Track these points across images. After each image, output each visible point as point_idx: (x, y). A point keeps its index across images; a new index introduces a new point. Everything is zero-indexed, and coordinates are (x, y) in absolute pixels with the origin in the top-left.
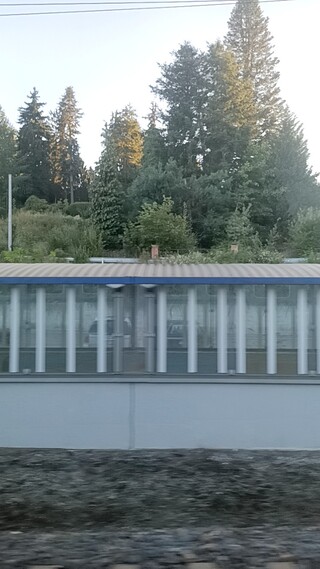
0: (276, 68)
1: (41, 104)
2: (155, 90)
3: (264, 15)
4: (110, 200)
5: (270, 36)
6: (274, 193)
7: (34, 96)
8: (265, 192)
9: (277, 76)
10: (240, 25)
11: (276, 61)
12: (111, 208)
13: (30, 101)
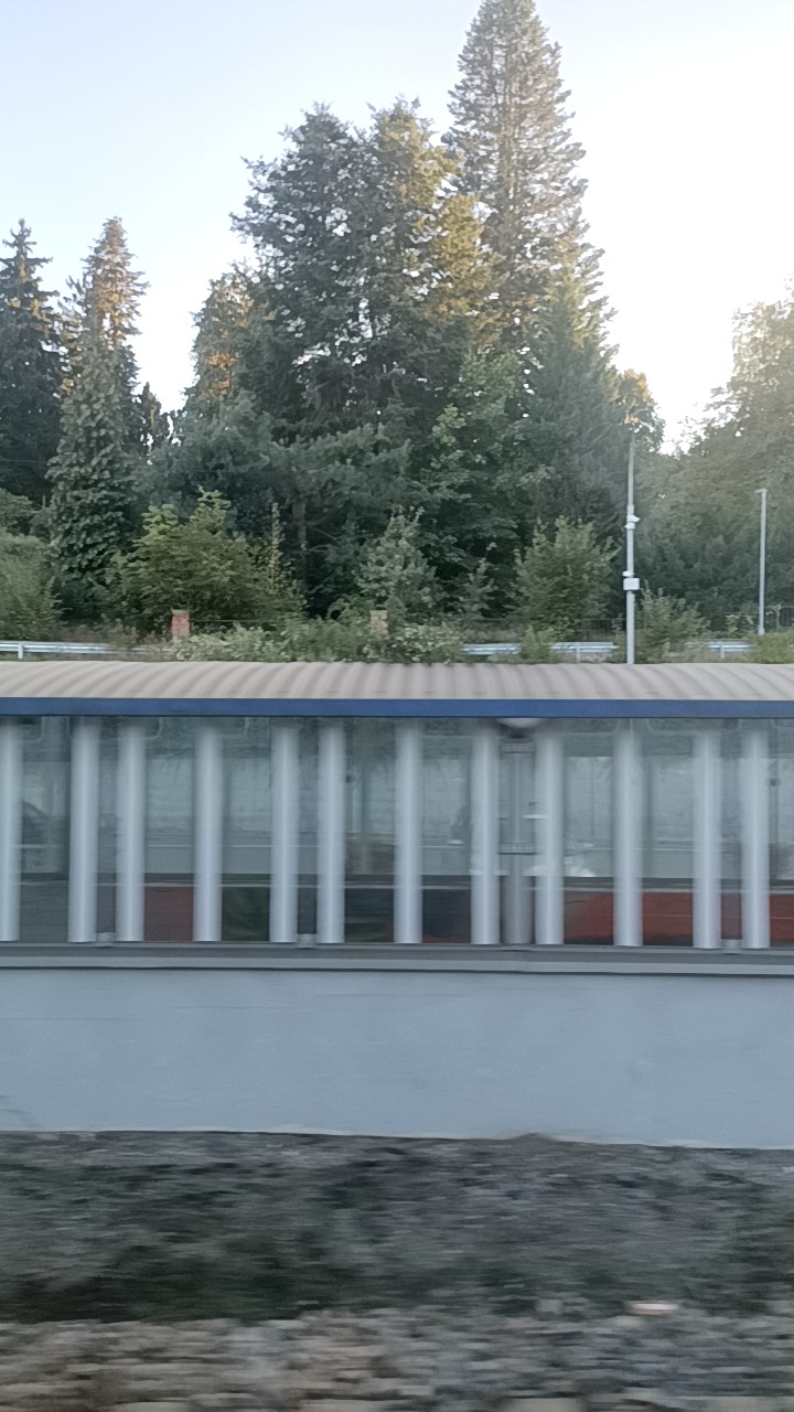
0: (576, 173)
1: (37, 261)
2: (241, 225)
3: (550, 39)
4: (91, 497)
5: (562, 90)
6: (524, 480)
7: (20, 241)
8: (502, 479)
9: (578, 190)
10: (486, 63)
11: (576, 153)
12: (97, 518)
13: (11, 253)
